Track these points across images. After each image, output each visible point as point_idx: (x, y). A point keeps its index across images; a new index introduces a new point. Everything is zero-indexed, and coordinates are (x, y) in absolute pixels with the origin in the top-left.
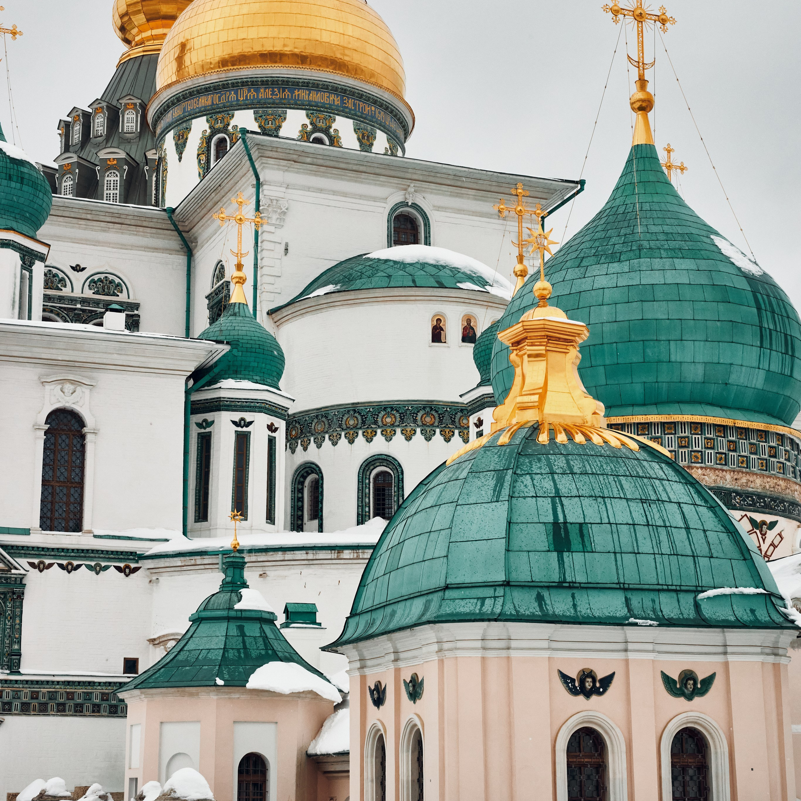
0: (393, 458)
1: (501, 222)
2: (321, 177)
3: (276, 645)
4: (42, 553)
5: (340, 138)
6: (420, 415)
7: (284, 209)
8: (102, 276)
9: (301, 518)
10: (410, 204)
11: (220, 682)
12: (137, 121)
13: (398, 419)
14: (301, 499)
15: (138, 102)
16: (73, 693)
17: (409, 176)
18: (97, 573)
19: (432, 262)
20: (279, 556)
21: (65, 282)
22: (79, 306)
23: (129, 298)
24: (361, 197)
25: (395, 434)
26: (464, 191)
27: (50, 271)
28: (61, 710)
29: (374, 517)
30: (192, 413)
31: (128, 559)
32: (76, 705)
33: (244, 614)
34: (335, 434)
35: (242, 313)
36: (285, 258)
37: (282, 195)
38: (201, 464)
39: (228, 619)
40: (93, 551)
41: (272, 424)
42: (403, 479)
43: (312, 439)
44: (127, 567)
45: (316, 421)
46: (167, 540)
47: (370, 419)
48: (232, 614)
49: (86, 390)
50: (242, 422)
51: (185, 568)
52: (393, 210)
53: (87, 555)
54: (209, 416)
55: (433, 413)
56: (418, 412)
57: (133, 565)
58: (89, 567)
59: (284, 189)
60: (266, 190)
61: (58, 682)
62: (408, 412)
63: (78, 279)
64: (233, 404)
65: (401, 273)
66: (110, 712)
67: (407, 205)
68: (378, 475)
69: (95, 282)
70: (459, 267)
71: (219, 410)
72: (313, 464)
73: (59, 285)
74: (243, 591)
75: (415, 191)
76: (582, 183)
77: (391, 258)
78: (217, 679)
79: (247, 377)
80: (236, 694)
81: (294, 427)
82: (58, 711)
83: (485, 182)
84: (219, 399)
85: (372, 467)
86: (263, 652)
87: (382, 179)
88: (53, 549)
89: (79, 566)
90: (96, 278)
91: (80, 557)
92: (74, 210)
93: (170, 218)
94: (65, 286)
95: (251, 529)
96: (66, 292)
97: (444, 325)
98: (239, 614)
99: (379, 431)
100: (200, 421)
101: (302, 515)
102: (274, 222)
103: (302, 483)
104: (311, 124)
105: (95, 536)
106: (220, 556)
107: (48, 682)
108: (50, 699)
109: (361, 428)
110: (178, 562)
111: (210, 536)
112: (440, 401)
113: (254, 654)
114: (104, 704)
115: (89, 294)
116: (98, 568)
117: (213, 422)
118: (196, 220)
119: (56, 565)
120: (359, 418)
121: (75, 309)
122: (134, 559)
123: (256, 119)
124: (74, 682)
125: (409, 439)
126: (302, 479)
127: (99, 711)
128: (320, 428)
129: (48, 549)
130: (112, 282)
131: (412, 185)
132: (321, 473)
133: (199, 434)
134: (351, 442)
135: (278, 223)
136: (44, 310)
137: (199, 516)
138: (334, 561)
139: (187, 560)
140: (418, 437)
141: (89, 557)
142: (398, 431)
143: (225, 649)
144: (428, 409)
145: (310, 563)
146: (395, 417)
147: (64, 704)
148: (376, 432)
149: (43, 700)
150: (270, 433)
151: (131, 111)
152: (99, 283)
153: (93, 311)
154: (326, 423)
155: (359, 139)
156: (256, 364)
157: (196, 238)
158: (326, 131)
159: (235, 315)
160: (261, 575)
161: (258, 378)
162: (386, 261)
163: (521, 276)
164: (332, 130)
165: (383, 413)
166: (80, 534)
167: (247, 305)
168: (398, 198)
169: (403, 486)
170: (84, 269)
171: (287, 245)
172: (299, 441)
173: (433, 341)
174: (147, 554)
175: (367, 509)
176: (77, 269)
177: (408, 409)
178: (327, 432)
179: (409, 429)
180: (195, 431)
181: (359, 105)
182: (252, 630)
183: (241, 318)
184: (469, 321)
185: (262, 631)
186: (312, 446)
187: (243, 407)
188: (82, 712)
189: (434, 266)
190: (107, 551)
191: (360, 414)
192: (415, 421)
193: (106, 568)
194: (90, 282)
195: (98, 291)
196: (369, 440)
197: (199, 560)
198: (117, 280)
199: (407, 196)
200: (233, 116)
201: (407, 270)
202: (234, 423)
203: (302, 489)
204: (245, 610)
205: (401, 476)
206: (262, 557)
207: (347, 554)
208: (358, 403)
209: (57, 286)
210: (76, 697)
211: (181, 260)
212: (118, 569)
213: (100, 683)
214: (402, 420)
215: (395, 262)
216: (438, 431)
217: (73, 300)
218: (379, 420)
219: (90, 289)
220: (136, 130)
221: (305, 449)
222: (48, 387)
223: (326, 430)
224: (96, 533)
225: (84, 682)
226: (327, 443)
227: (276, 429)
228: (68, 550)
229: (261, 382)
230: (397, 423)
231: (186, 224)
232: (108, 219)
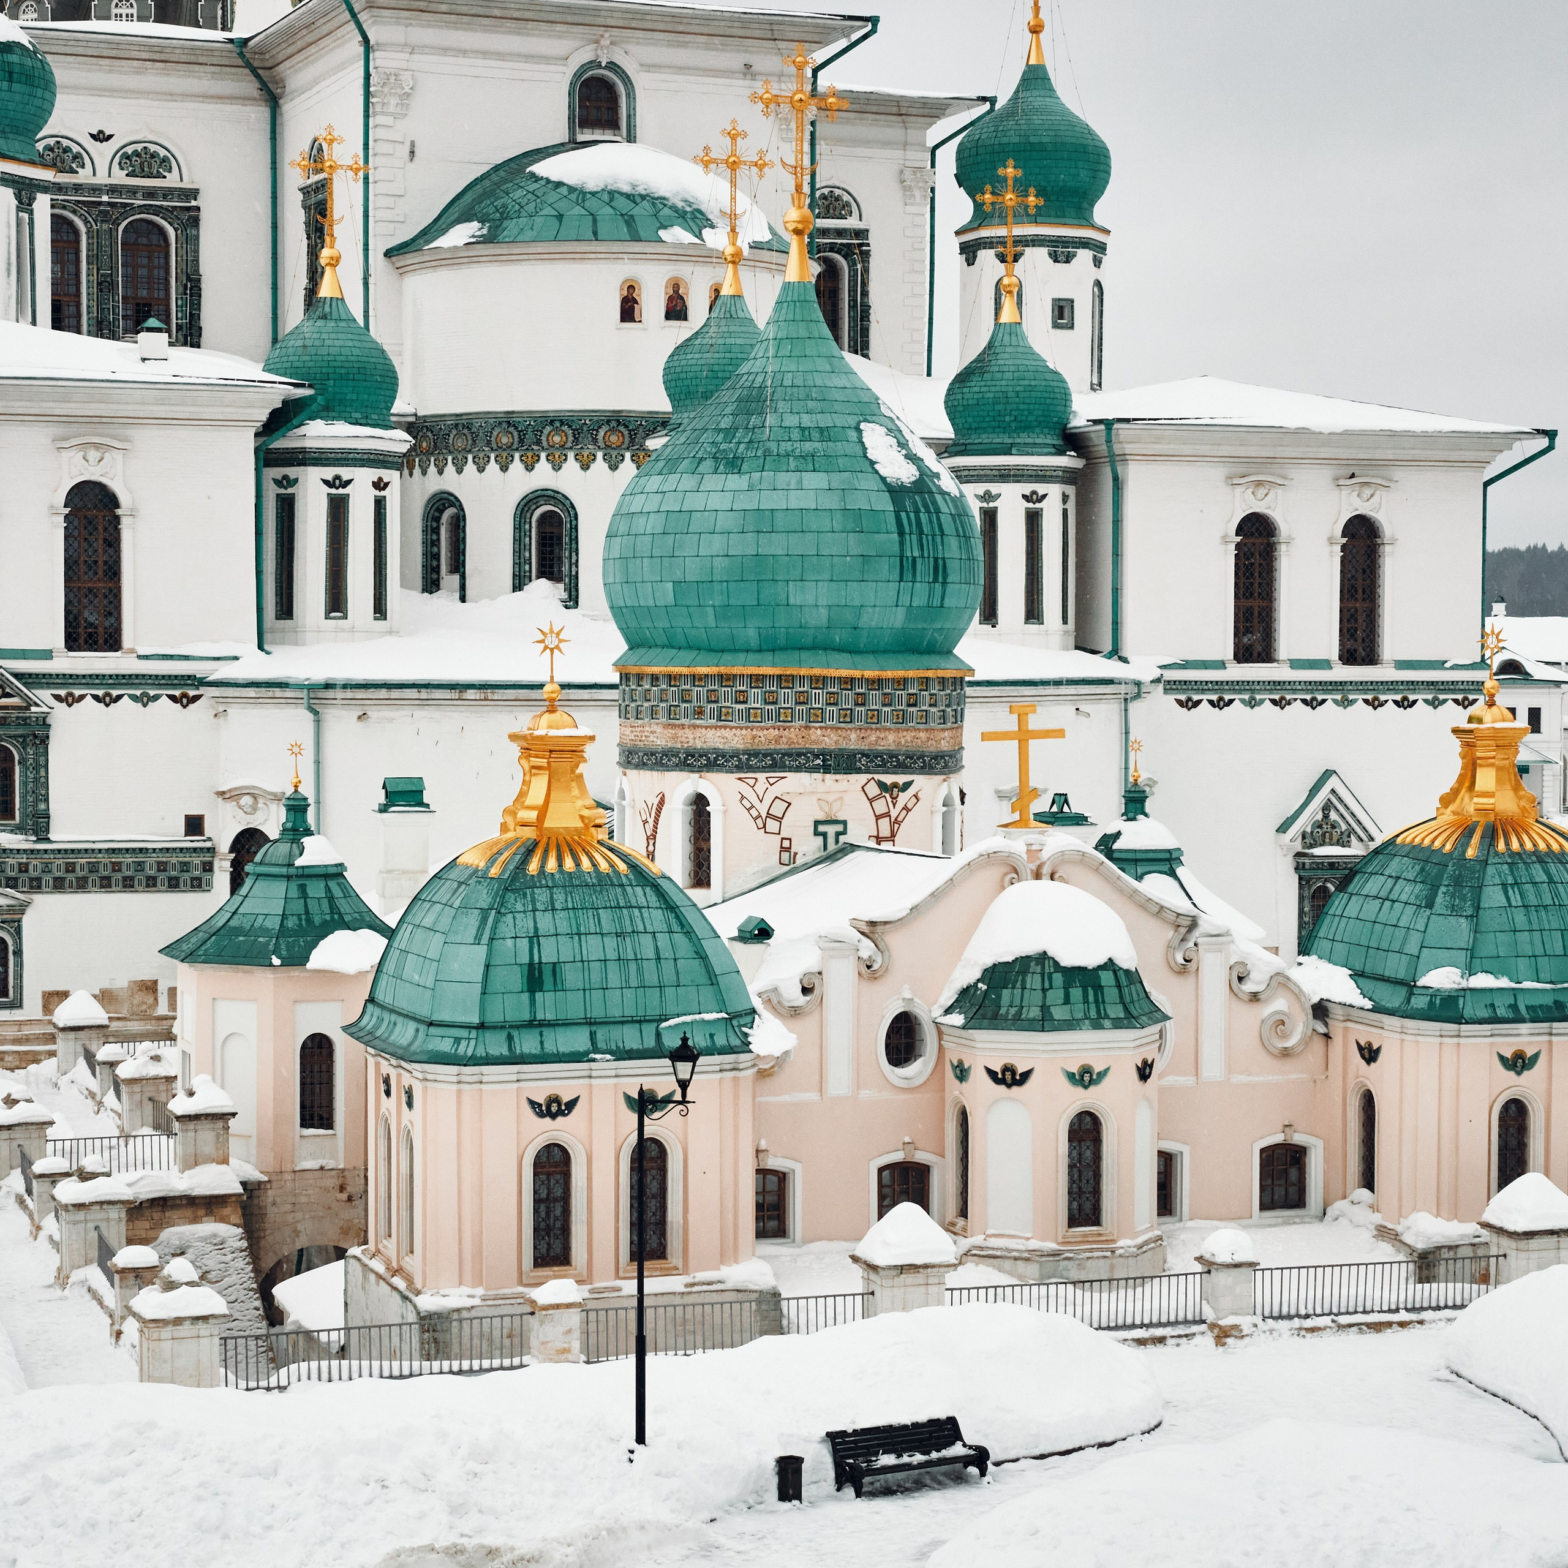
0: (563, 495)
1: (748, 83)
2: (466, 30)
3: (343, 906)
4: (71, 681)
6: (602, 433)
7: (407, 89)
8: (139, 147)
9: (437, 570)
10: (603, 64)
11: (276, 961)
13: (571, 439)
14: (436, 543)
16: (120, 863)
17: (601, 21)
18: (145, 705)
19: (626, 189)
20: (383, 693)
21: (82, 159)
22: (105, 198)
23: (181, 180)
24: (529, 58)
25: (565, 460)
26: (689, 38)
27: (58, 142)
28: (106, 884)
29: (538, 577)
30: (268, 464)
31: (185, 685)
32: (125, 879)
33: (307, 872)
34: (481, 455)
35: (335, 315)
36: (410, 165)
37: (404, 65)
38: (282, 537)
39: (289, 877)
40: (137, 676)
41: (380, 479)
42: (576, 526)
43: (450, 458)
44: (184, 695)
45: (454, 432)
46: (236, 658)
47: (530, 437)
48: (292, 871)
49: (118, 455)
50: (337, 482)
51: (260, 700)
52: (577, 75)
53: (131, 681)
54: (292, 472)
55: (621, 428)
56: (600, 427)
57: (192, 693)
58: (134, 698)
59: (406, 56)
60: (378, 59)
61: (100, 850)
62: (585, 428)
63: (102, 153)
64: (324, 456)
65: (578, 210)
66: (170, 886)
67: (599, 66)
68: (543, 516)
69: (128, 158)
70: (667, 195)
71: (305, 465)
72: (452, 495)
73: (74, 165)
74: (306, 841)
75: (612, 43)
76: (874, 20)
77: (566, 181)
78: (273, 957)
79: (343, 414)
80: (295, 972)
81: (425, 437)
82: (102, 887)
83: (723, 23)
84: (303, 450)
85: (534, 507)
86: (328, 917)
87: (559, 27)
88: (84, 676)
89: (119, 697)
90: (129, 150)
91: (120, 684)
92: (90, 44)
93: (241, 55)
94: (83, 167)
95: (352, 630)
96: (84, 176)
97: (639, 295)
98: (300, 871)
99: (543, 455)
100: (280, 478)
101: (438, 566)
102: (392, 109)
103: (438, 520)
105: (139, 657)
106: (305, 691)
107: (86, 850)
108: (90, 872)
109: (517, 449)
110: (251, 692)
111: (296, 643)
112: (630, 411)
113: (317, 920)
114: (162, 876)
115: (120, 177)
116: (145, 700)
117: (296, 480)
118: (281, 57)
119: (89, 697)
120: (516, 434)
121: (100, 203)
122: (193, 685)
124: (120, 850)
125: (585, 467)
126: (437, 514)
127: (155, 885)
128: (460, 443)
129: (77, 676)
130: (154, 155)
131: (607, 35)
132: (461, 505)
133: (278, 495)
134: (504, 468)
135: (398, 110)
136: (53, 206)
137: (281, 610)
138: (455, 702)
139: (262, 693)
140: (600, 465)
141: (133, 684)
142: (571, 455)
143: (284, 916)
144: (614, 424)
145: (423, 703)
146: (566, 435)
147: (108, 878)
148: (538, 456)
149: (80, 874)
150: (377, 493)
152: (134, 158)
153: (125, 205)
154: (469, 437)
156: (354, 397)
157: (282, 80)
159: (324, 317)
160: (359, 717)
161: (358, 415)
162: (559, 184)
163: (733, 262)
165: (548, 429)
166: (118, 654)
167: (342, 299)
168: (585, 55)
169: (577, 537)
170: (110, 137)
171: (413, 144)
172: (432, 459)
173: (623, 320)
174: (211, 678)
175: (527, 567)
176: (101, 137)
177: (585, 424)
178: (470, 451)
179: (586, 453)
180: (271, 492)
182: (316, 889)
183: (333, 324)
184: (676, 287)
185: (327, 887)
186: (450, 469)
187: (338, 459)
188: (132, 886)
189: (628, 196)
190: (157, 676)
191: (516, 428)
192: (595, 441)
193: (156, 698)
194: (122, 157)
195: (134, 171)
196: (529, 468)
197: (278, 692)
198: (163, 153)
199: (599, 52)
201: (587, 204)
202: (326, 482)
203: (438, 528)
204: (307, 867)
205: (574, 523)
206: (360, 694)
207: (471, 694)
208: (513, 412)
209: (71, 167)
210: (124, 868)
211: (259, 114)
212: (172, 698)
213: (154, 850)
214: (576, 440)
215: (572, 189)
216: (628, 455)
217: (96, 189)
218: (544, 438)
219: (122, 169)
221: (441, 472)
222: (66, 454)
223: (469, 447)
224: (141, 652)
225: (134, 850)
226: (470, 467)
227: (386, 485)
228: (104, 676)
229: (363, 421)
230: (569, 444)
231: (267, 56)
232: (144, 55)
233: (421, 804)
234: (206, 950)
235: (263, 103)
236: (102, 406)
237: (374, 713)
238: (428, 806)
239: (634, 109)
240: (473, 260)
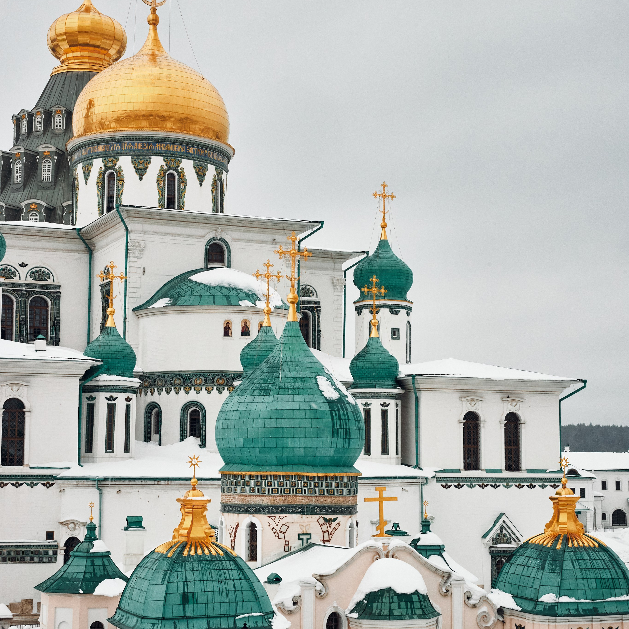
0: (200, 404)
1: (273, 246)
2: (166, 225)
3: (109, 569)
4: (3, 477)
5: (184, 173)
6: (216, 379)
7: (142, 248)
8: (38, 269)
9: (150, 433)
10: (218, 239)
11: (81, 592)
12: (63, 122)
13: (204, 381)
14: (150, 422)
15: (64, 109)
16: (20, 551)
17: (217, 222)
18: (32, 487)
19: (226, 285)
20: (127, 482)
21: (16, 273)
22: (24, 288)
23: (54, 282)
24: (189, 236)
25: (201, 390)
26: (251, 229)
27: (6, 267)
28: (14, 560)
29: (190, 436)
30: (84, 392)
31: (48, 479)
32: (21, 558)
33: (95, 555)
34: (168, 388)
35: (112, 334)
36: (143, 276)
37: (141, 239)
38: (89, 420)
39: (87, 557)
40: (29, 475)
41: (128, 397)
42: (205, 415)
43: (156, 389)
44: (48, 483)
45: (158, 379)
46: (69, 468)
47: (188, 381)
48: (89, 555)
49: (25, 388)
50: (111, 398)
51: (78, 485)
52: (208, 243)
53: (27, 478)
54: (93, 394)
55: (224, 377)
56: (215, 377)
57: (51, 482)
58: (27, 484)
59: (142, 235)
60: (131, 236)
61: (12, 546)
62: (209, 377)
63: (23, 271)
64: (106, 388)
65: (208, 293)
66: (39, 561)
67: (217, 239)
68: (192, 412)
69: (33, 273)
70: (242, 288)
71: (99, 392)
72: (157, 403)
73: (12, 276)
74: (95, 542)
75: (222, 231)
76: (322, 223)
77: (203, 282)
78: (80, 590)
79: (114, 372)
80: (88, 596)
81: (146, 381)
82: (12, 561)
83: (264, 224)
84: (98, 386)
85: (188, 408)
86: (103, 573)
87: (201, 225)
88: (8, 476)
89: (22, 484)
90: (34, 270)
91: (22, 479)
92: (20, 230)
93: (79, 234)
94: (16, 276)
95: (116, 457)
96: (16, 280)
97: (231, 326)
98: (92, 555)
99: (193, 388)
100: (89, 397)
101: (151, 431)
102: (136, 255)
103: (151, 413)
104: (166, 165)
105: (31, 468)
106: (96, 481)
107: (6, 546)
108: (8, 555)
109: (182, 385)
110: (75, 482)
111: (93, 462)
112: (227, 371)
113: (98, 575)
114: (37, 556)
115: (30, 280)
116: (32, 485)
117: (95, 398)
118: (94, 235)
119: (10, 484)
120: (182, 379)
121: (22, 290)
122: (51, 479)
123: (132, 162)
124: (20, 546)
125: (209, 392)
126: (150, 411)
127: (33, 560)
128: (160, 383)
129: (5, 475)
130: (43, 272)
131: (220, 228)
132: (160, 407)
133: (88, 404)
134: (177, 393)
135: (139, 256)
136: (3, 292)
137: (88, 449)
138: (156, 486)
139: (79, 482)
140: (215, 392)
141: (27, 479)
142: (204, 388)
143: (85, 573)
144: (220, 376)
145: (143, 486)
146: (202, 380)
147: (15, 557)
148: (191, 388)
149: (4, 556)
150: (127, 403)
151: (59, 115)
152: (36, 273)
153: (31, 291)
154: (164, 381)
155: (196, 172)
156: (119, 365)
157: (94, 244)
158: (176, 169)
159: (108, 334)
160: (118, 492)
161: (120, 372)
162: (200, 284)
163: (268, 314)
164: (179, 169)
165: (195, 377)
166: (22, 467)
167: (115, 328)
168: (211, 235)
169: (205, 420)
170: (27, 265)
171: (144, 268)
172: (149, 389)
173: (225, 335)
174: (59, 476)
175: (186, 432)
176: (23, 265)
177: (209, 376)
178: (164, 386)
179: (209, 387)
180: (85, 402)
181: (197, 151)
182: (98, 562)
183: (111, 337)
184: (245, 323)
185: (103, 562)
186: (156, 393)
187: (111, 389)
188: (24, 561)
189: (228, 289)
190: (37, 475)
191: (182, 377)
192: (213, 382)
193: (37, 484)
194: (31, 273)
195: (35, 278)
196: (187, 393)
197: (85, 482)
198: (47, 271)
199: (217, 234)
200: (118, 159)
201: (211, 291)
202: (107, 398)
203: (151, 416)
204: (95, 553)
205: (204, 414)
206: (118, 482)
207: (162, 482)
208: (181, 371)
209: (11, 277)
210: (21, 553)
211: (85, 257)
212: (43, 484)
213: (34, 546)
214: (206, 382)
215: (205, 286)
216: (226, 388)
217: (20, 285)
218: (193, 381)
219: (31, 277)
220: (63, 128)
221: (152, 394)
222: (4, 388)
223: (163, 385)
224: (31, 466)
225: (25, 546)
226: (164, 393)
227: (131, 399)
228: (16, 475)
229: (122, 375)
230: (203, 384)
231: (88, 235)
232: (41, 234)
233: (141, 527)
234: (53, 587)
235: (87, 252)
236: (19, 369)
237: (124, 490)
238: (144, 528)
239: (230, 255)
240: (167, 313)
